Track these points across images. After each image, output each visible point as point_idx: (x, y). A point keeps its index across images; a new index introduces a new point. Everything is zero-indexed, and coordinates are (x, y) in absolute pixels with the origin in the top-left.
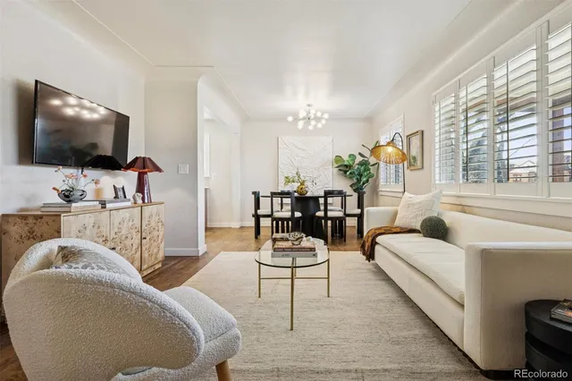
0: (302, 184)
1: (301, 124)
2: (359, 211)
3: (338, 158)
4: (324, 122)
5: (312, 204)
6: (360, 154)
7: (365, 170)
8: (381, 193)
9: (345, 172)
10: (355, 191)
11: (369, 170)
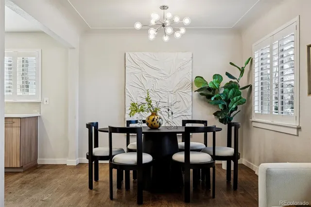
0: (154, 113)
1: (152, 33)
2: (230, 151)
3: (199, 79)
4: (183, 31)
5: (167, 142)
6: (227, 74)
7: (234, 95)
8: (254, 124)
9: (209, 97)
10: (221, 121)
11: (240, 94)
